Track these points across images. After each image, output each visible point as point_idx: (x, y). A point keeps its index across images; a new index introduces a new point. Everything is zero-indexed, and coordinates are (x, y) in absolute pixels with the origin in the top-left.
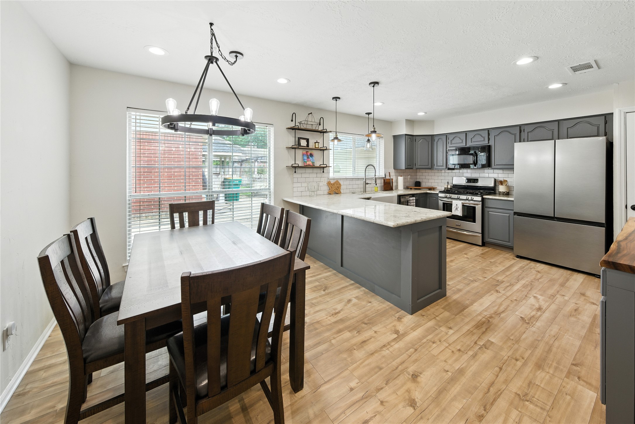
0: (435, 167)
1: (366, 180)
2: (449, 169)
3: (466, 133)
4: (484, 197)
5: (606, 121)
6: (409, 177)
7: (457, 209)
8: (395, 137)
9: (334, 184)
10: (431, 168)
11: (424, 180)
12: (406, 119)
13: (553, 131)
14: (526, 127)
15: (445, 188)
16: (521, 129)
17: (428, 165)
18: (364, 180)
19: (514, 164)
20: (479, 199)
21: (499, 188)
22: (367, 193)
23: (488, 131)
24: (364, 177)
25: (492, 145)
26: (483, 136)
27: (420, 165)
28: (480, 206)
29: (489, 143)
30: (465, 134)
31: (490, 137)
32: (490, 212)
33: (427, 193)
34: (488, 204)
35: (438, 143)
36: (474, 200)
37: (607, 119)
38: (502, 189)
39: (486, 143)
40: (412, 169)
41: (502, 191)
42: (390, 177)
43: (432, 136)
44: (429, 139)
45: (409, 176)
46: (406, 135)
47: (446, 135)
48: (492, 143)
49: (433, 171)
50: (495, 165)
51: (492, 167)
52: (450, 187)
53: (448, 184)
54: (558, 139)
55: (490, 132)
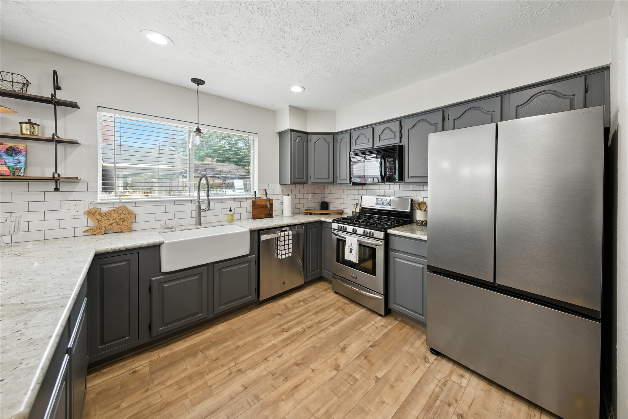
0: (339, 182)
1: (199, 203)
2: (355, 184)
3: (372, 127)
4: (390, 231)
5: (587, 86)
6: (311, 196)
7: (351, 251)
8: (281, 134)
9: (109, 213)
10: (333, 183)
11: (333, 200)
12: (289, 105)
13: (492, 115)
14: (451, 109)
15: (353, 212)
16: (444, 116)
17: (329, 178)
18: (197, 204)
19: (428, 176)
20: (380, 235)
21: (416, 215)
22: (202, 226)
23: (400, 122)
24: (196, 198)
25: (404, 145)
26: (394, 130)
27: (316, 179)
28: (382, 247)
29: (401, 142)
30: (371, 129)
31: (403, 132)
32: (396, 259)
33: (321, 222)
34: (395, 244)
35: (341, 144)
36: (375, 236)
37: (588, 83)
38: (419, 216)
39: (396, 141)
40: (306, 183)
41: (419, 220)
42: (267, 196)
43: (334, 134)
44: (330, 138)
45: (310, 194)
46: (292, 130)
47: (350, 132)
48: (404, 142)
49: (336, 187)
50: (408, 178)
51: (404, 180)
52: (358, 212)
53: (357, 206)
54: (501, 120)
55: (402, 124)
